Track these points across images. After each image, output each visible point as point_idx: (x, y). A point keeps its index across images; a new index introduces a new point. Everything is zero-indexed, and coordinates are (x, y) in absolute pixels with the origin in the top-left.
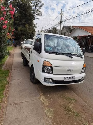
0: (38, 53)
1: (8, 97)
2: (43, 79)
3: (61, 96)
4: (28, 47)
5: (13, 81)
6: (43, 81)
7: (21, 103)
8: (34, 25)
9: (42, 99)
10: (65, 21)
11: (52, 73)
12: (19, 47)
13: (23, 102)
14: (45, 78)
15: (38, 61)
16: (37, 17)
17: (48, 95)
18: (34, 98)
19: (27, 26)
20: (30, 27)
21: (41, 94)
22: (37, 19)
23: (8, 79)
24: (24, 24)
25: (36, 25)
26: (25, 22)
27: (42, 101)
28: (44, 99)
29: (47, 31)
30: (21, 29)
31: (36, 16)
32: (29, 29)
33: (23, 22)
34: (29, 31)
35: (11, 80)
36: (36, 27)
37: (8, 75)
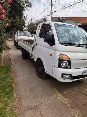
0: (49, 46)
1: (20, 99)
2: (61, 75)
3: (79, 92)
4: (24, 39)
5: (18, 78)
6: (61, 77)
7: (38, 105)
8: (24, 16)
9: (60, 98)
10: (55, 12)
11: (70, 68)
12: (10, 40)
13: (40, 104)
14: (63, 74)
15: (51, 55)
16: (27, 9)
17: (65, 92)
18: (51, 97)
19: (17, 17)
20: (20, 19)
21: (56, 92)
22: (27, 10)
23: (12, 76)
24: (14, 16)
25: (26, 17)
26: (16, 14)
27: (62, 100)
28: (62, 97)
29: (37, 22)
30: (12, 21)
31: (26, 7)
32: (20, 21)
33: (13, 14)
34: (20, 23)
35: (16, 77)
36: (26, 19)
37: (10, 71)
